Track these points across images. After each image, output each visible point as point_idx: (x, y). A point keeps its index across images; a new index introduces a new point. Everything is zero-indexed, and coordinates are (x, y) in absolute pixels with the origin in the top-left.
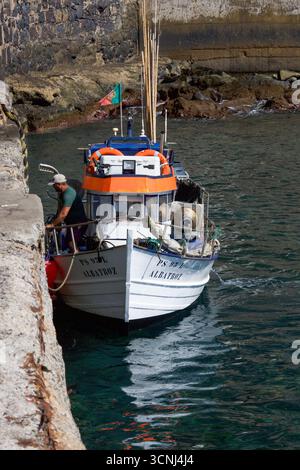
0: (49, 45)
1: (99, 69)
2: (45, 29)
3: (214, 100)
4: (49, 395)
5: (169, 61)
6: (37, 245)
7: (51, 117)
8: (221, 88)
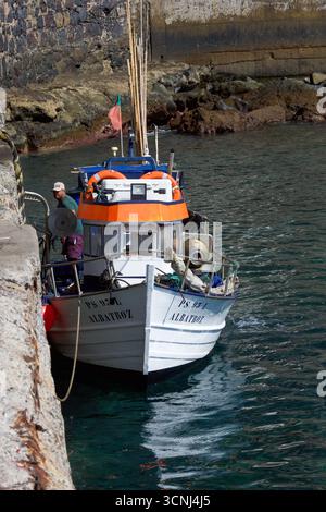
0: (50, 53)
1: (107, 78)
2: (44, 35)
3: (239, 109)
4: (44, 460)
5: (186, 67)
6: (31, 283)
7: (54, 135)
8: (246, 95)
